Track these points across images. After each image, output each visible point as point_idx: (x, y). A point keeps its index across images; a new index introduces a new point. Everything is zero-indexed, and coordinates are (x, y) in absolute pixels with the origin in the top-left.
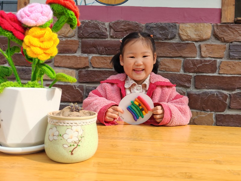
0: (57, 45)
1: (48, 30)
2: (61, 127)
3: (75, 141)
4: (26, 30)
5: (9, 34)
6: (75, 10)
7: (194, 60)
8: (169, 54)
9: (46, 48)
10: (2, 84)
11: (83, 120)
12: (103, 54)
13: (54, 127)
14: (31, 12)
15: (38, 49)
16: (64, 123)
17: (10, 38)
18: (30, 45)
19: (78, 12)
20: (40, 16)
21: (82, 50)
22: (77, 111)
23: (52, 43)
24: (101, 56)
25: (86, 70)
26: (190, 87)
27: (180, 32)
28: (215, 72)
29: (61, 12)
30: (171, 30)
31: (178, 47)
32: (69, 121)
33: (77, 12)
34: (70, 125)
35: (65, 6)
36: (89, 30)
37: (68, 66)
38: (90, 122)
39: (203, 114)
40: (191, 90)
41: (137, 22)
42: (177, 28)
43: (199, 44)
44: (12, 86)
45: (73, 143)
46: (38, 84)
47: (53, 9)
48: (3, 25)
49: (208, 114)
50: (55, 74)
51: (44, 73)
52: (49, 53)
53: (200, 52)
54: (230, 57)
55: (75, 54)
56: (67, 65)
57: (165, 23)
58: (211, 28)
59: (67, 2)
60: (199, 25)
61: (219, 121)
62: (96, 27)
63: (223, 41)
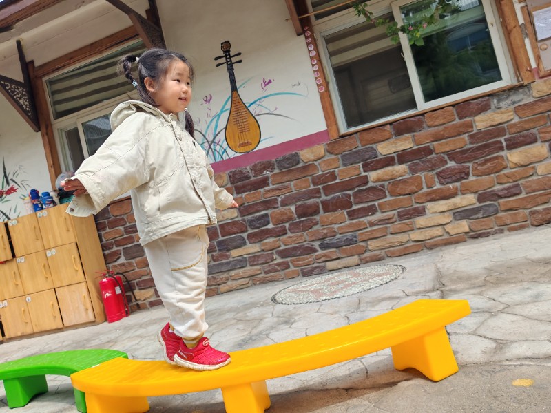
7: (318, 175)
8: (298, 176)
21: (236, 192)
25: (244, 206)
26: (321, 196)
27: (302, 157)
30: (294, 158)
36: (237, 177)
39: (336, 214)
40: (323, 198)
42: (299, 155)
43: (318, 162)
49: (340, 212)
53: (321, 168)
54: (344, 165)
57: (289, 155)
58: (324, 148)
60: (313, 148)
61: (350, 216)
63: (335, 154)
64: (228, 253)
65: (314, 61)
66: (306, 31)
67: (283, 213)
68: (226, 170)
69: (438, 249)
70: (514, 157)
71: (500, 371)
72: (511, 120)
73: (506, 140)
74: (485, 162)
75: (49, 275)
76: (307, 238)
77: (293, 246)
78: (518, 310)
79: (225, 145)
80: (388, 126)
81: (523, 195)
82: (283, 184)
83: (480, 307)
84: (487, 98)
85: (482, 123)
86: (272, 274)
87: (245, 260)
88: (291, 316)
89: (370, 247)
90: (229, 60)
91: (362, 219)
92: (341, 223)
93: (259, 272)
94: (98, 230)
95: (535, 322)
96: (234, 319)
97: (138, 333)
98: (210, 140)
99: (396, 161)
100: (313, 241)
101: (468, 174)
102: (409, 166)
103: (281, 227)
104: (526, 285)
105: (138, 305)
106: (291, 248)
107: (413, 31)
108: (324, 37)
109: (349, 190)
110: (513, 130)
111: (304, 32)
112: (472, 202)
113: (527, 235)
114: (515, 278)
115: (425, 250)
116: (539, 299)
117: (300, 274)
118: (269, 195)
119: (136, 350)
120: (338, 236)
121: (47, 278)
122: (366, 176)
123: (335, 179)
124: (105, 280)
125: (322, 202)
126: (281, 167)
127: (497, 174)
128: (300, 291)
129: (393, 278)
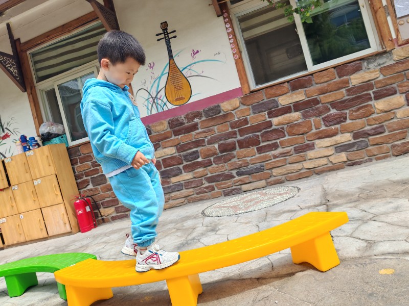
7: (235, 121)
8: (220, 122)
21: (174, 135)
24: (185, 135)
25: (180, 145)
27: (222, 108)
30: (217, 109)
31: (224, 117)
36: (174, 123)
39: (248, 150)
40: (239, 138)
42: (220, 106)
43: (235, 111)
49: (251, 148)
53: (236, 115)
54: (254, 113)
55: (171, 138)
56: (169, 145)
58: (239, 100)
60: (231, 101)
61: (259, 151)
63: (247, 105)
64: (169, 180)
65: (230, 36)
66: (224, 13)
67: (209, 150)
68: (166, 118)
69: (325, 174)
70: (380, 105)
71: (370, 264)
72: (377, 78)
73: (374, 93)
74: (358, 110)
75: (36, 199)
76: (227, 168)
77: (217, 174)
78: (383, 218)
79: (165, 100)
80: (286, 83)
81: (386, 133)
82: (209, 128)
83: (356, 216)
84: (360, 61)
85: (356, 80)
86: (202, 195)
87: (182, 185)
88: (216, 225)
89: (274, 174)
90: (166, 36)
91: (267, 153)
92: (252, 156)
93: (192, 193)
94: (72, 165)
95: (396, 227)
96: (174, 228)
97: (104, 240)
98: (154, 96)
99: (293, 110)
100: (231, 170)
101: (345, 119)
102: (302, 114)
103: (208, 160)
104: (389, 200)
105: (103, 219)
106: (215, 175)
107: (304, 12)
108: (238, 17)
109: (258, 132)
110: (379, 85)
111: (222, 14)
112: (348, 139)
113: (390, 162)
114: (381, 194)
115: (314, 175)
116: (398, 210)
117: (223, 195)
118: (199, 136)
119: (102, 252)
120: (250, 166)
121: (35, 201)
122: (271, 121)
123: (247, 124)
124: (78, 201)
125: (238, 141)
126: (207, 115)
127: (367, 118)
128: (223, 207)
129: (291, 196)
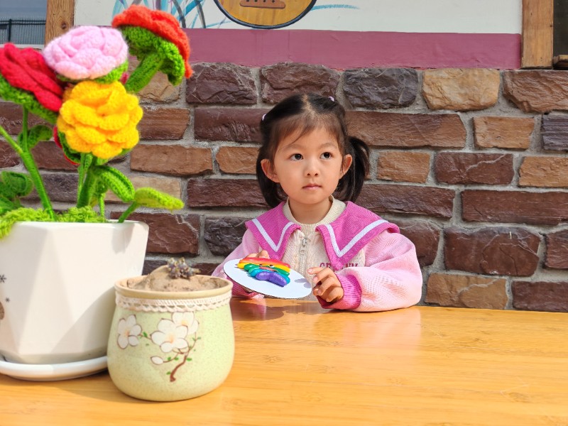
0: (138, 121)
1: (117, 87)
2: (145, 315)
3: (179, 350)
4: (66, 88)
5: (25, 99)
6: (181, 40)
7: (459, 154)
8: (400, 139)
9: (112, 129)
10: (9, 214)
11: (198, 299)
12: (246, 140)
13: (130, 315)
14: (77, 47)
15: (94, 131)
16: (154, 307)
17: (27, 107)
18: (76, 123)
19: (188, 45)
20: (99, 56)
21: (196, 133)
22: (185, 276)
23: (127, 117)
24: (241, 146)
25: (206, 180)
26: (449, 218)
27: (426, 90)
28: (510, 183)
29: (148, 47)
30: (403, 84)
31: (421, 124)
32: (166, 301)
33: (185, 44)
34: (168, 312)
35: (157, 32)
36: (212, 87)
37: (163, 171)
38: (214, 304)
39: (483, 282)
40: (454, 224)
41: (325, 67)
42: (419, 80)
43: (471, 117)
44: (32, 220)
45: (175, 354)
46: (92, 215)
47: (128, 39)
48: (12, 77)
49: (494, 280)
50: (133, 191)
51: (106, 188)
52: (119, 141)
53: (474, 135)
54: (543, 148)
55: (180, 143)
56: (161, 167)
57: (391, 69)
58: (499, 80)
59: (160, 22)
60: (470, 73)
61: (521, 299)
62: (230, 78)
63: (527, 109)
123: (508, 180)
126: (357, 97)
